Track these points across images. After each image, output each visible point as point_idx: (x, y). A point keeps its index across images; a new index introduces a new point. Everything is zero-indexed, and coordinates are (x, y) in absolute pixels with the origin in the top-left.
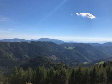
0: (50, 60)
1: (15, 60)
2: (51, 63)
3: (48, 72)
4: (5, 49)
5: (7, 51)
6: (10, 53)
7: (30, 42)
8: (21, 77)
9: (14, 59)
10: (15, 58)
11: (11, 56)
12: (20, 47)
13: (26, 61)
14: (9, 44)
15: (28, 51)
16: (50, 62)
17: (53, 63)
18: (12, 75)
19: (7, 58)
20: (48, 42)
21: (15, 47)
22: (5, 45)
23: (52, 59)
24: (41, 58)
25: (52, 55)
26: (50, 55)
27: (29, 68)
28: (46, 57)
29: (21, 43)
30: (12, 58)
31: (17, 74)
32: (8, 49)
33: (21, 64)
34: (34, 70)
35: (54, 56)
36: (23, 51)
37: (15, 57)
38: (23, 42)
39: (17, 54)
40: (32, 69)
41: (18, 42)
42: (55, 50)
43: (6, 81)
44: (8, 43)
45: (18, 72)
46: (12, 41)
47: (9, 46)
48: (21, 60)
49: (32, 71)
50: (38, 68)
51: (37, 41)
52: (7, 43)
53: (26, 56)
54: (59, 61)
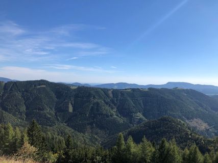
0: (189, 129)
1: (121, 120)
2: (191, 134)
3: (184, 154)
4: (104, 101)
5: (107, 103)
6: (112, 108)
7: (146, 90)
8: (130, 154)
9: (119, 119)
10: (120, 117)
11: (114, 114)
12: (128, 98)
13: (139, 125)
14: (110, 92)
15: (143, 107)
16: (189, 133)
17: (197, 136)
18: (116, 147)
19: (107, 116)
20: (183, 90)
21: (120, 97)
22: (104, 93)
23: (195, 128)
24: (170, 122)
25: (195, 119)
26: (188, 119)
27: (145, 139)
28: (180, 122)
29: (130, 90)
30: (115, 116)
31: (123, 147)
32: (109, 100)
33: (130, 129)
34: (154, 146)
35: (200, 121)
36: (134, 105)
37: (119, 115)
38: (133, 90)
39: (124, 111)
40: (150, 143)
41: (126, 89)
42: (200, 108)
43: (106, 156)
44: (110, 90)
45: (126, 143)
46: (115, 88)
47: (111, 95)
48: (131, 123)
49: (150, 146)
50: (163, 142)
51: (160, 88)
52: (108, 90)
53: (140, 115)
54: (213, 134)
